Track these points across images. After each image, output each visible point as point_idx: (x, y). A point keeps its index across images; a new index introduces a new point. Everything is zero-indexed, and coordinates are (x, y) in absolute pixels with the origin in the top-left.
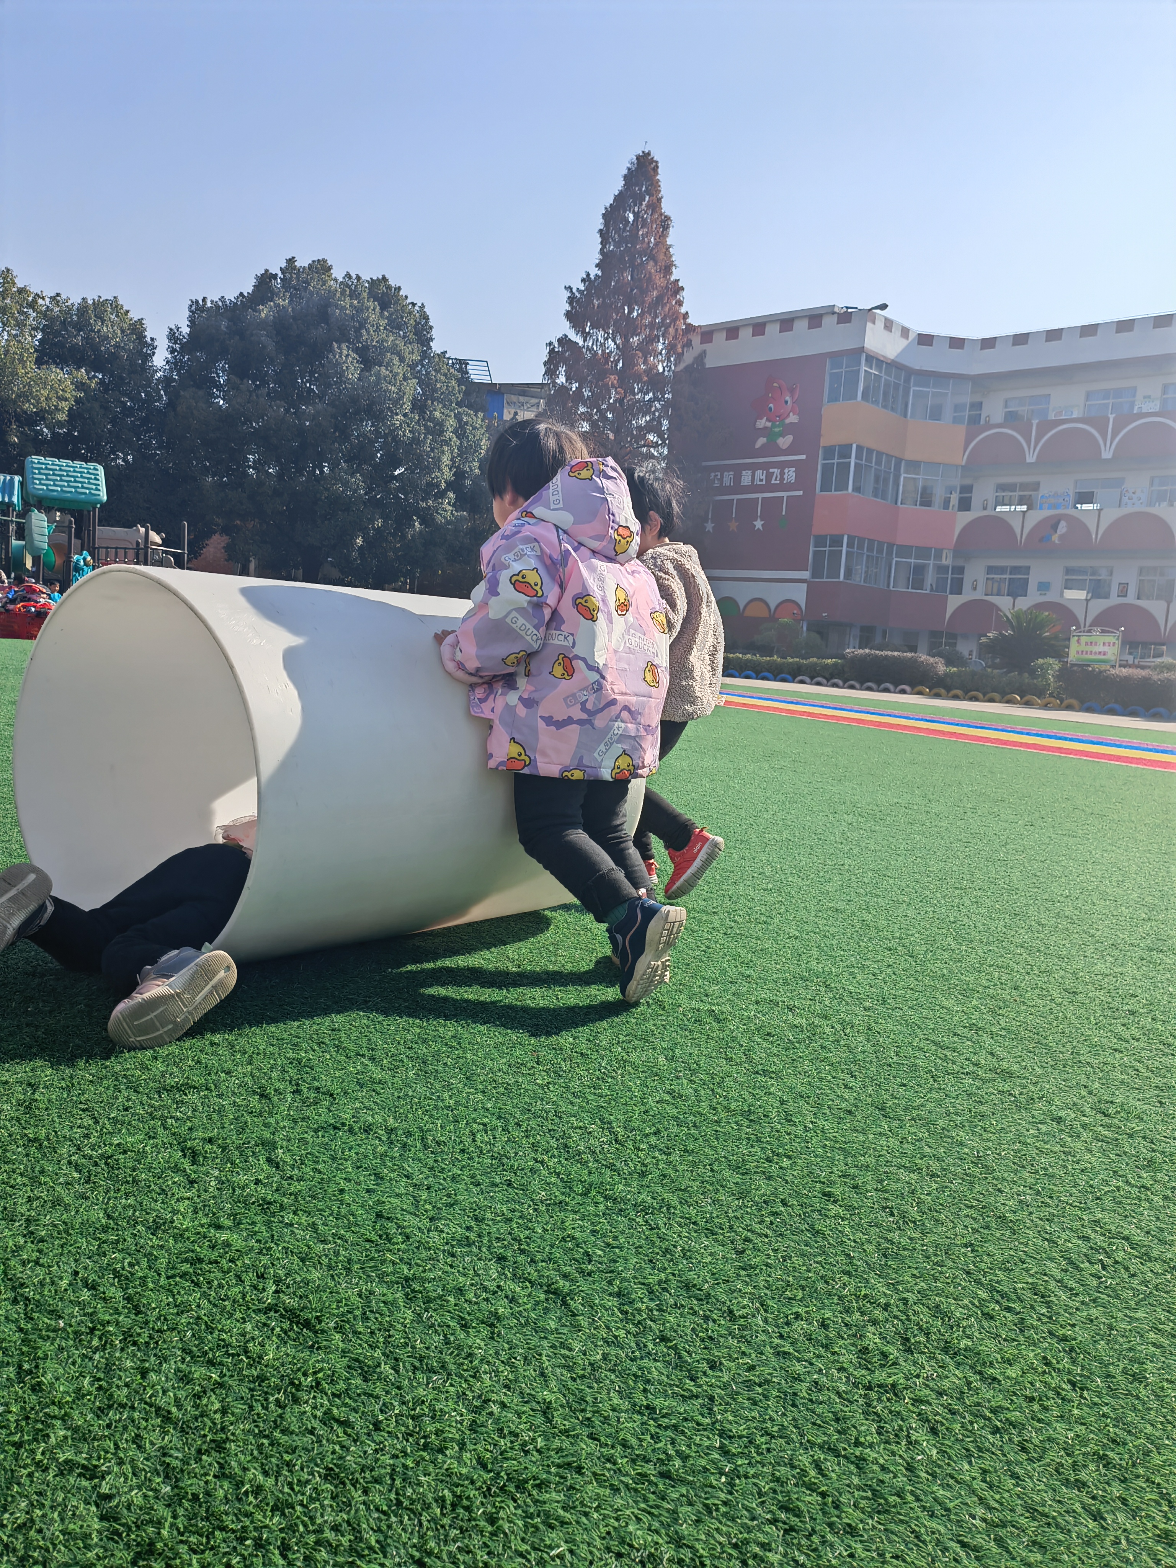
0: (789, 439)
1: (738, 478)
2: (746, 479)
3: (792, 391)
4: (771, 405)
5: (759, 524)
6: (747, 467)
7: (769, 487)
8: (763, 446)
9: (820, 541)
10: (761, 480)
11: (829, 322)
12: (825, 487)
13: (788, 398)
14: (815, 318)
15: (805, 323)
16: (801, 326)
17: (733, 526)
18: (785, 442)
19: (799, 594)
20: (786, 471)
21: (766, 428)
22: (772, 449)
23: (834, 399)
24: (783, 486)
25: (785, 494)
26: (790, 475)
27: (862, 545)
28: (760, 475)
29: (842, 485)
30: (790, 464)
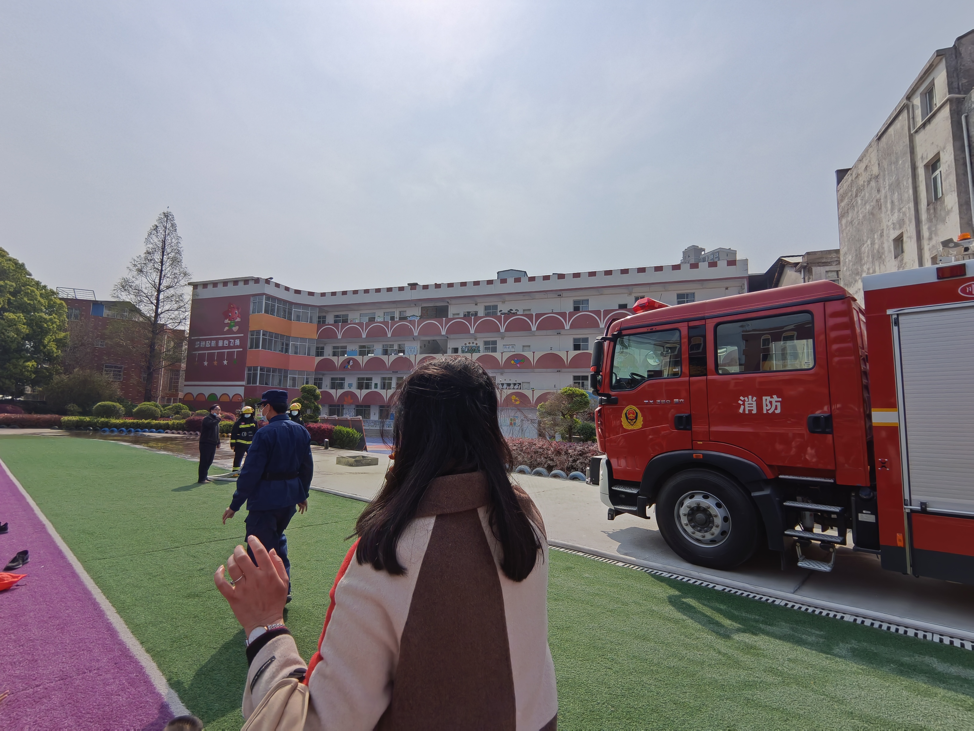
0: (237, 327)
1: (217, 343)
2: (220, 344)
3: (238, 309)
4: (230, 314)
5: (225, 362)
6: (221, 339)
7: (229, 347)
8: (227, 330)
9: (250, 369)
10: (226, 344)
11: (251, 283)
12: (251, 347)
13: (237, 311)
14: (246, 281)
15: (243, 283)
16: (241, 284)
17: (215, 363)
18: (235, 329)
19: (241, 391)
20: (236, 340)
21: (228, 323)
23: (254, 312)
24: (235, 347)
25: (236, 350)
26: (238, 342)
27: (268, 370)
28: (226, 342)
29: (257, 346)
30: (237, 338)
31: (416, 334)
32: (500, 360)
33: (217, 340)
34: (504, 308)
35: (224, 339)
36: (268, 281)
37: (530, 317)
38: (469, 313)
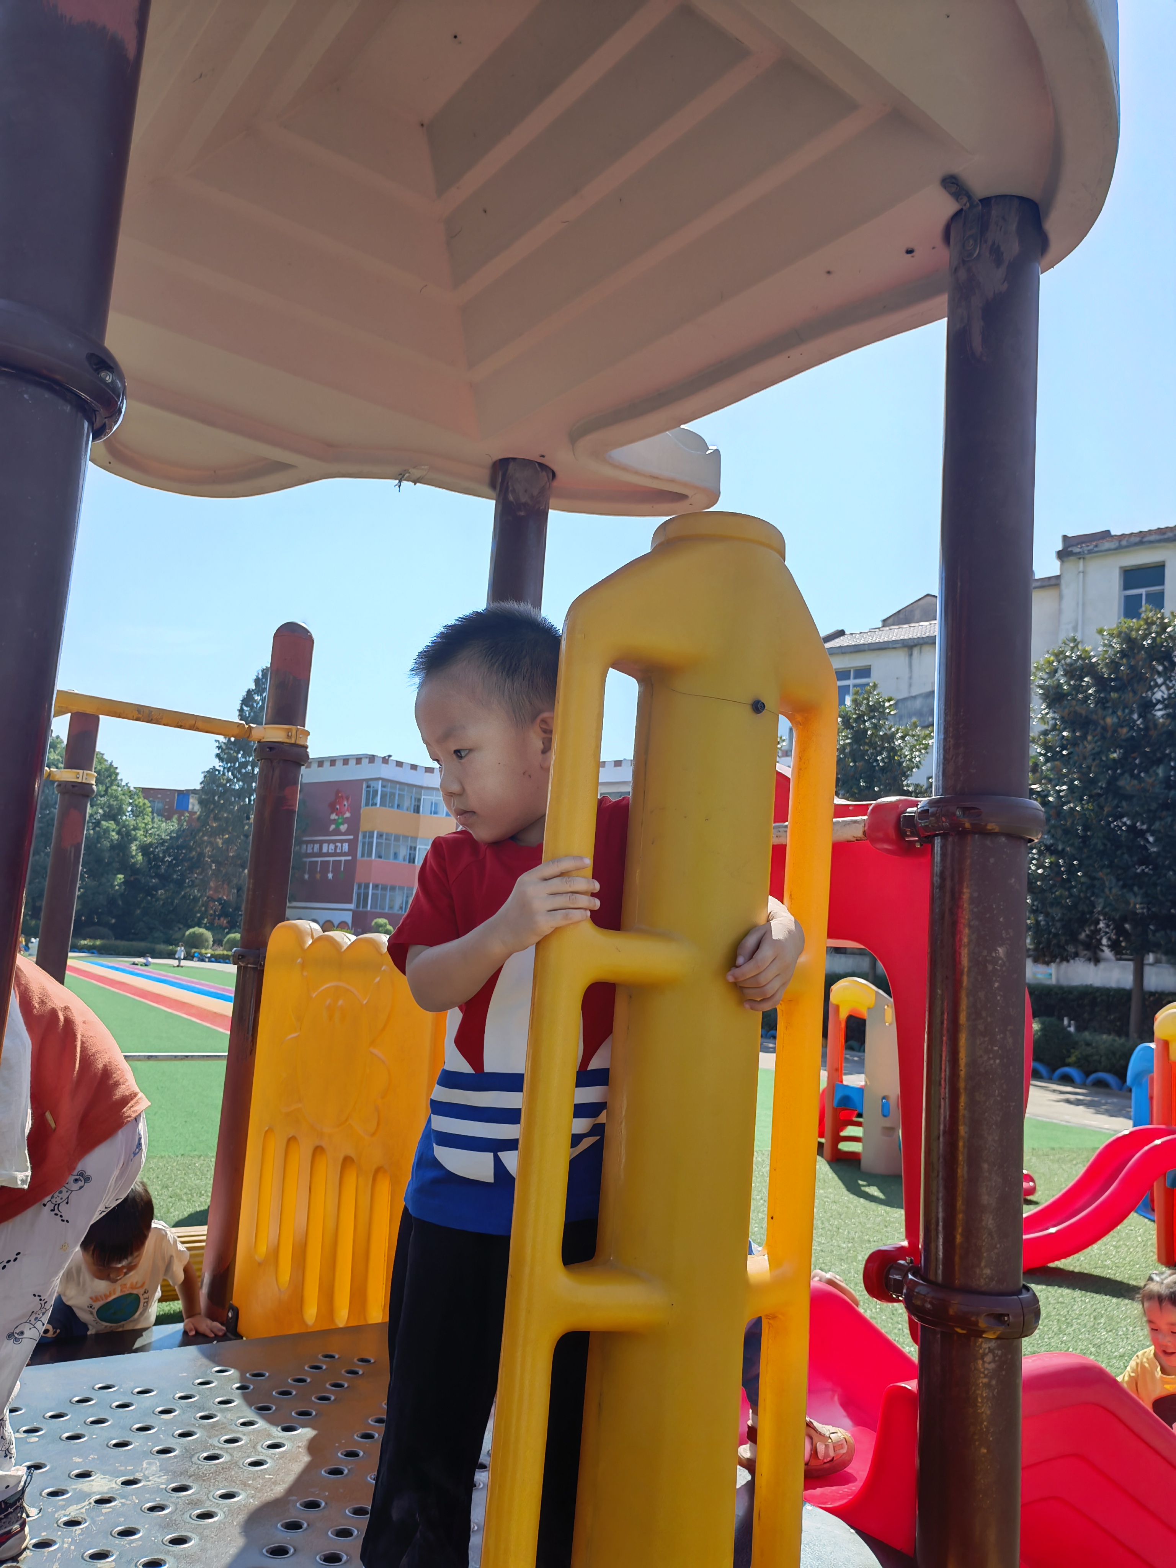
0: (346, 826)
2: (325, 850)
3: (347, 799)
4: (338, 807)
5: (330, 876)
6: (325, 841)
7: (335, 854)
8: (334, 830)
9: (359, 886)
10: (332, 850)
11: (365, 761)
12: (363, 856)
13: (345, 803)
14: (359, 759)
15: (354, 762)
16: (352, 763)
17: (318, 876)
19: (348, 918)
20: (344, 845)
21: (335, 820)
23: (367, 804)
24: (342, 854)
25: (343, 859)
26: (346, 847)
27: (384, 888)
28: (332, 846)
29: (370, 855)
30: (346, 841)
33: (321, 843)
35: (329, 842)
36: (386, 760)
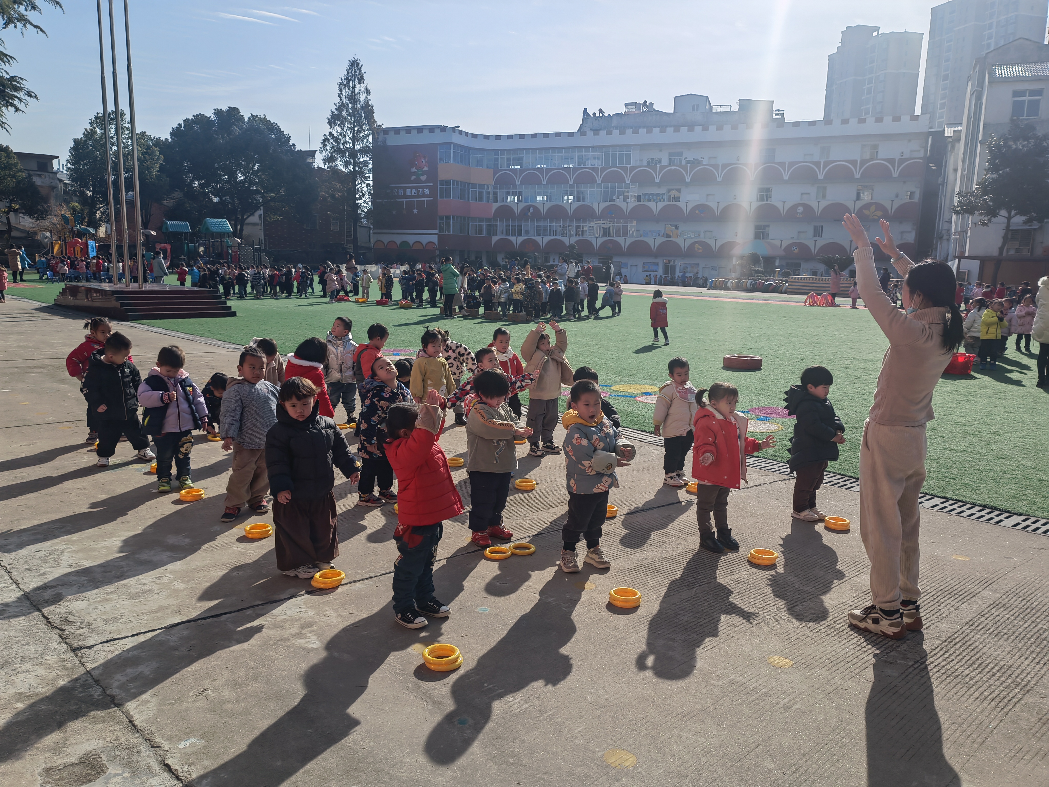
1: (405, 192)
2: (408, 192)
3: (425, 158)
4: (416, 163)
5: (415, 211)
6: (408, 188)
7: (418, 196)
8: (415, 179)
9: (441, 218)
10: (415, 193)
11: (437, 131)
12: (442, 197)
13: (423, 160)
14: (432, 129)
15: (428, 131)
16: (426, 132)
17: (405, 212)
18: (424, 178)
19: (435, 239)
20: (425, 189)
21: (415, 172)
22: (418, 181)
23: (442, 161)
24: (424, 196)
25: (425, 199)
26: (427, 191)
28: (414, 191)
29: (448, 196)
30: (427, 187)
31: (599, 181)
32: (684, 209)
33: (405, 188)
34: (689, 155)
36: (454, 129)
37: (716, 166)
38: (652, 159)
